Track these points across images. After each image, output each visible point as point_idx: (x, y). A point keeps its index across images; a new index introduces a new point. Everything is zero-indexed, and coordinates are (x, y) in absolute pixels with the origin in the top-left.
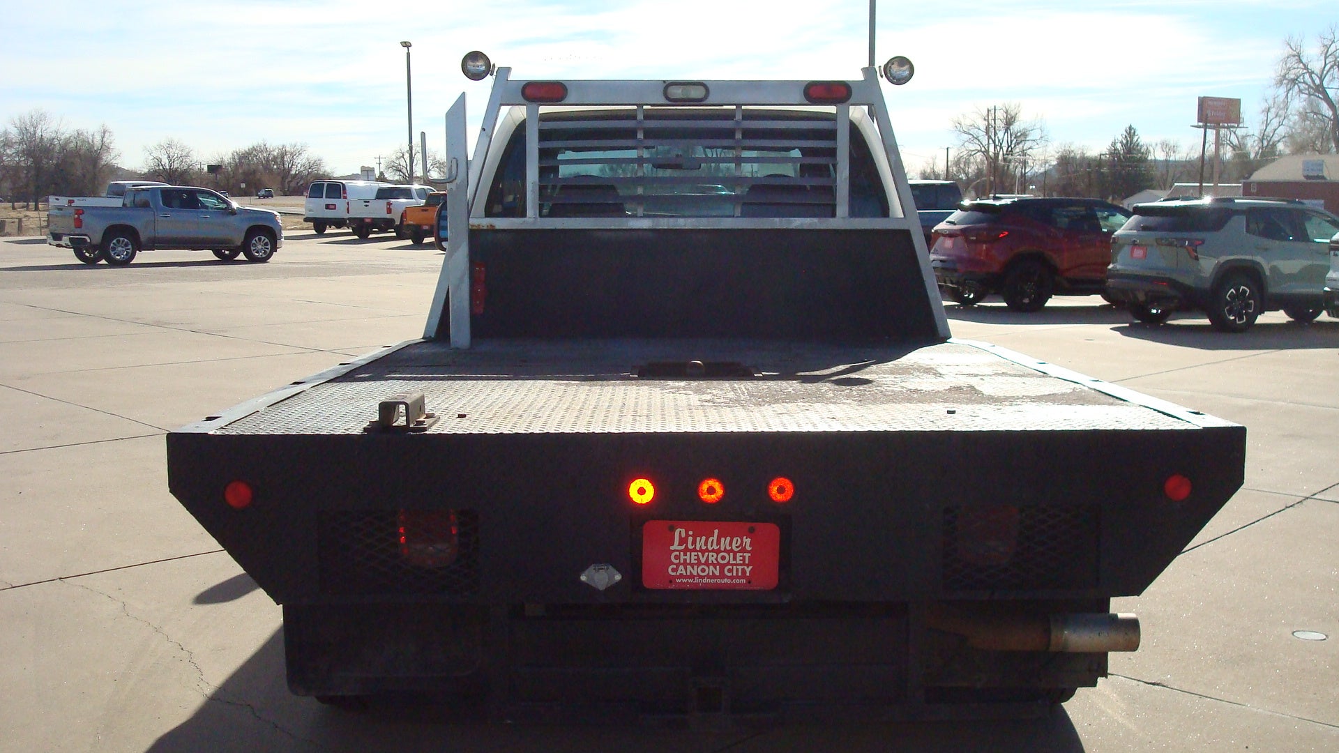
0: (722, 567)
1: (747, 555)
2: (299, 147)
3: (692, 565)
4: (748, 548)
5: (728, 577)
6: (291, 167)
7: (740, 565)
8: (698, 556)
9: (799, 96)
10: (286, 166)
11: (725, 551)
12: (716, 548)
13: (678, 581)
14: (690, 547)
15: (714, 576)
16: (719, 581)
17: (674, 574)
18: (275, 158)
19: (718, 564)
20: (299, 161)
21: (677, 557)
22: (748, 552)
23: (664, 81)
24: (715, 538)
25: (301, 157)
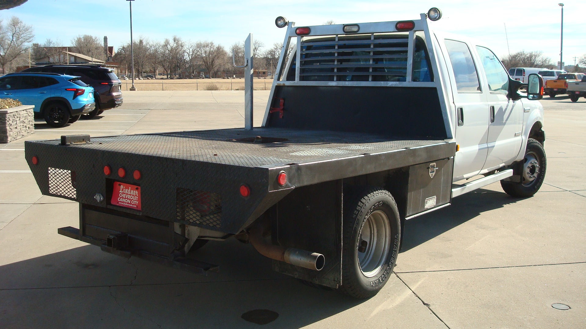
0: (131, 200)
1: (137, 197)
2: (538, 53)
3: (124, 198)
4: (137, 195)
5: (132, 204)
6: (534, 62)
7: (135, 201)
8: (125, 195)
9: (393, 28)
10: (532, 61)
11: (132, 195)
12: (130, 194)
13: (120, 203)
14: (124, 192)
15: (128, 203)
16: (130, 205)
17: (119, 200)
18: (528, 58)
19: (130, 199)
20: (538, 59)
21: (121, 195)
22: (137, 196)
23: (344, 25)
24: (130, 190)
25: (539, 57)
